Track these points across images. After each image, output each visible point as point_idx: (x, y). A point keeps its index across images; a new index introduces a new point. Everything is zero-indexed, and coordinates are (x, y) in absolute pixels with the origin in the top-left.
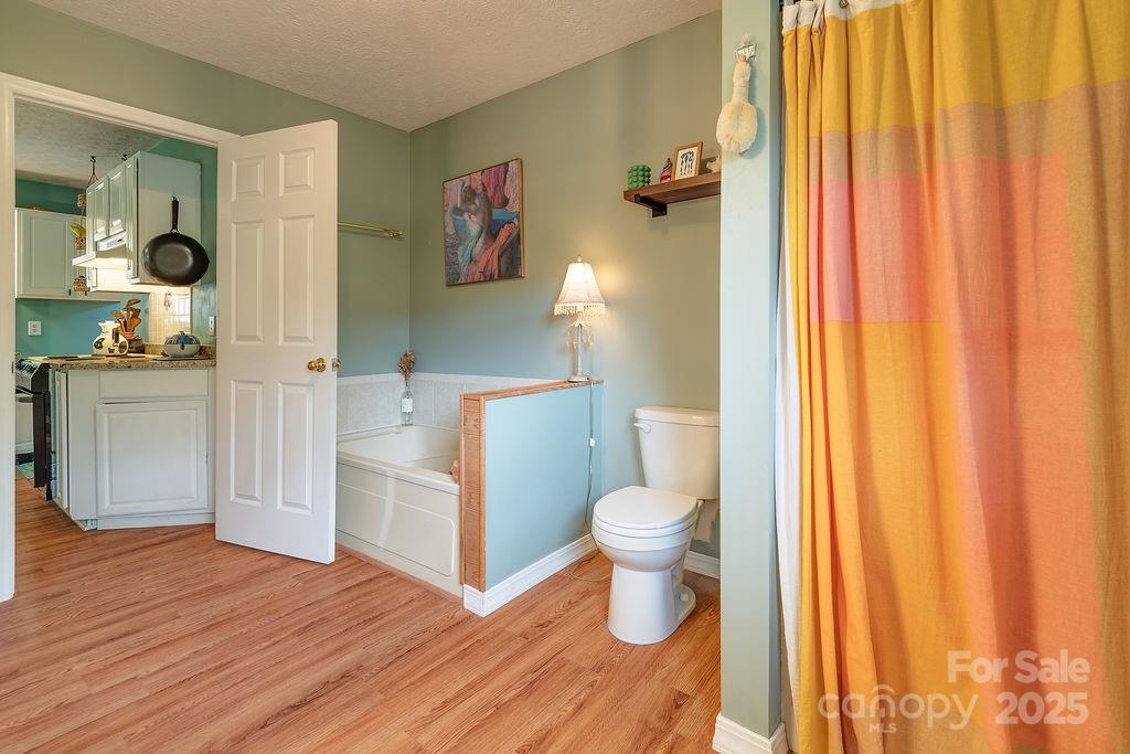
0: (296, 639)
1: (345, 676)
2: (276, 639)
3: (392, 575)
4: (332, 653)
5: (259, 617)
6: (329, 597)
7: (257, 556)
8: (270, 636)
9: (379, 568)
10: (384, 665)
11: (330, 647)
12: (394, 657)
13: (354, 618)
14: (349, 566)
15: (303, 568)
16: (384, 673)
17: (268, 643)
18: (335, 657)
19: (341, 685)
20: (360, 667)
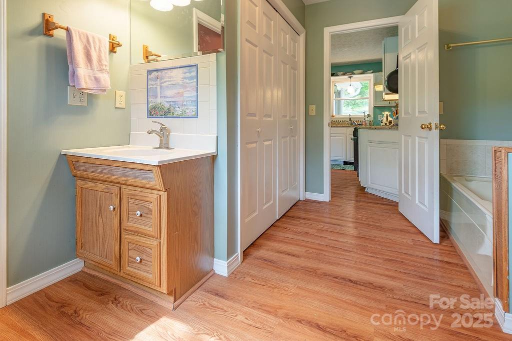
0: (382, 261)
1: (381, 288)
2: (375, 256)
3: (466, 268)
4: (387, 276)
5: (380, 245)
6: (418, 256)
7: (408, 224)
8: (374, 253)
9: (462, 261)
10: (403, 299)
11: (390, 273)
12: (412, 300)
13: (416, 271)
14: (446, 250)
15: (421, 238)
16: (399, 302)
17: (371, 255)
18: (387, 278)
19: (374, 289)
20: (392, 290)
